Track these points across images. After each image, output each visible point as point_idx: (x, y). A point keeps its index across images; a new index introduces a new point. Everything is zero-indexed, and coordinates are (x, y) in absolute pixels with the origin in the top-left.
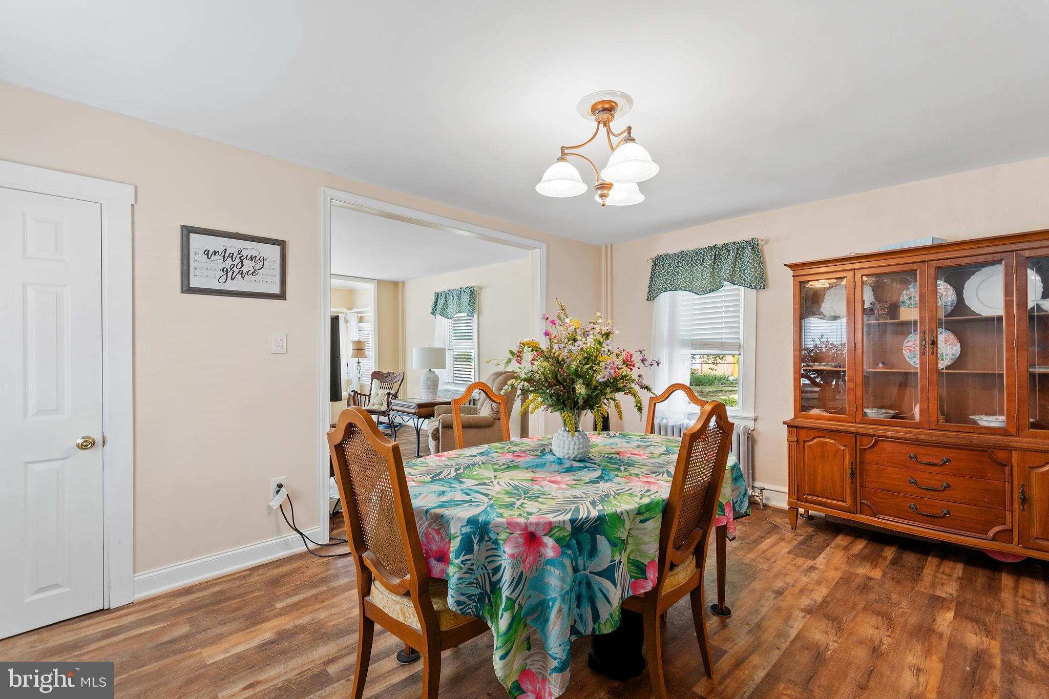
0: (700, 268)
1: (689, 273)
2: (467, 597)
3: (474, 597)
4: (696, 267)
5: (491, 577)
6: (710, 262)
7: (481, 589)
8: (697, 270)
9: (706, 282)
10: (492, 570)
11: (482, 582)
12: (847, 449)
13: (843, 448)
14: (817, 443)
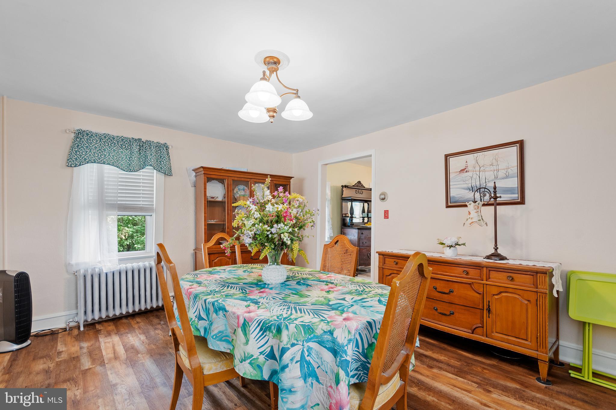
0: (125, 152)
1: (116, 153)
2: (354, 371)
3: (359, 369)
4: (122, 150)
5: (359, 351)
6: (137, 150)
7: (360, 362)
8: (122, 152)
9: (134, 163)
10: (355, 348)
11: (357, 357)
12: (230, 260)
13: (229, 260)
14: (218, 261)
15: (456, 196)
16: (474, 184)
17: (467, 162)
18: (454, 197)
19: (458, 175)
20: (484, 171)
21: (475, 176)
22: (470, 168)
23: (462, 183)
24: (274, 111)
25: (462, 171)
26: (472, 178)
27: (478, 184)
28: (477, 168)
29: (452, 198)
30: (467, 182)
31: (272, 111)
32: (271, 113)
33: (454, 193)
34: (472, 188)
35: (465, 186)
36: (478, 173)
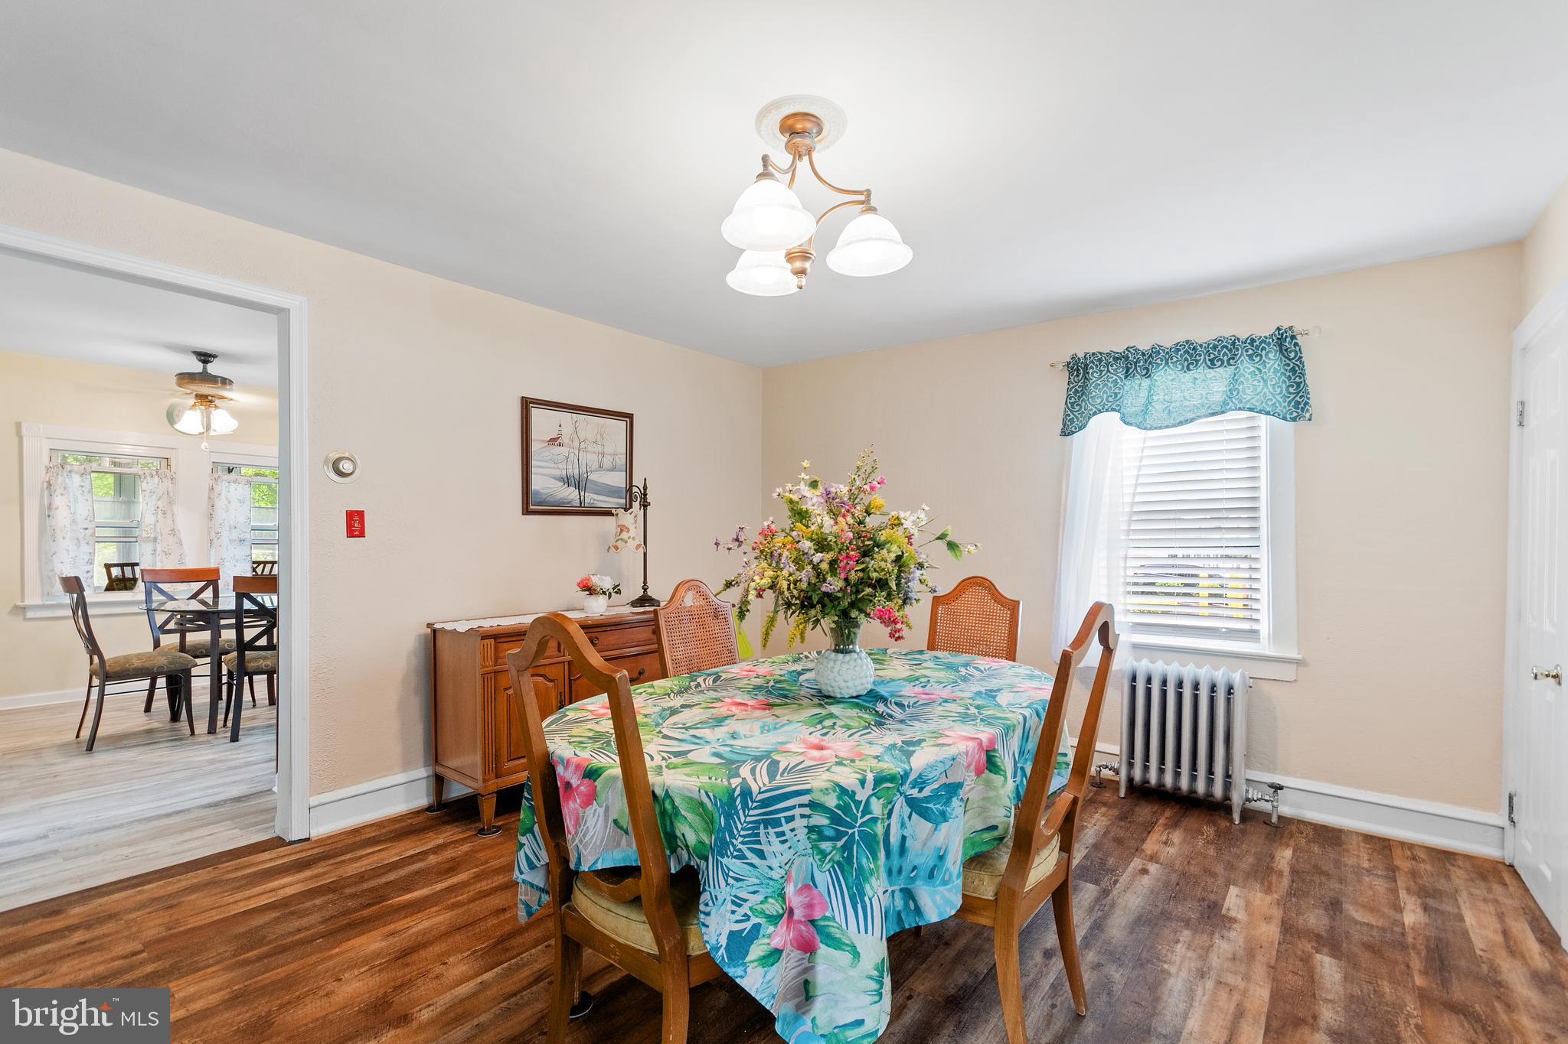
15: (541, 491)
16: (570, 472)
17: (560, 426)
18: (537, 493)
19: (544, 447)
20: (585, 450)
21: (572, 456)
22: (565, 440)
23: (552, 465)
24: (805, 256)
25: (552, 441)
26: (567, 458)
27: (576, 472)
28: (576, 443)
29: (535, 494)
30: (560, 466)
31: (798, 257)
32: (798, 264)
33: (540, 483)
34: (568, 479)
35: (557, 473)
36: (577, 452)
